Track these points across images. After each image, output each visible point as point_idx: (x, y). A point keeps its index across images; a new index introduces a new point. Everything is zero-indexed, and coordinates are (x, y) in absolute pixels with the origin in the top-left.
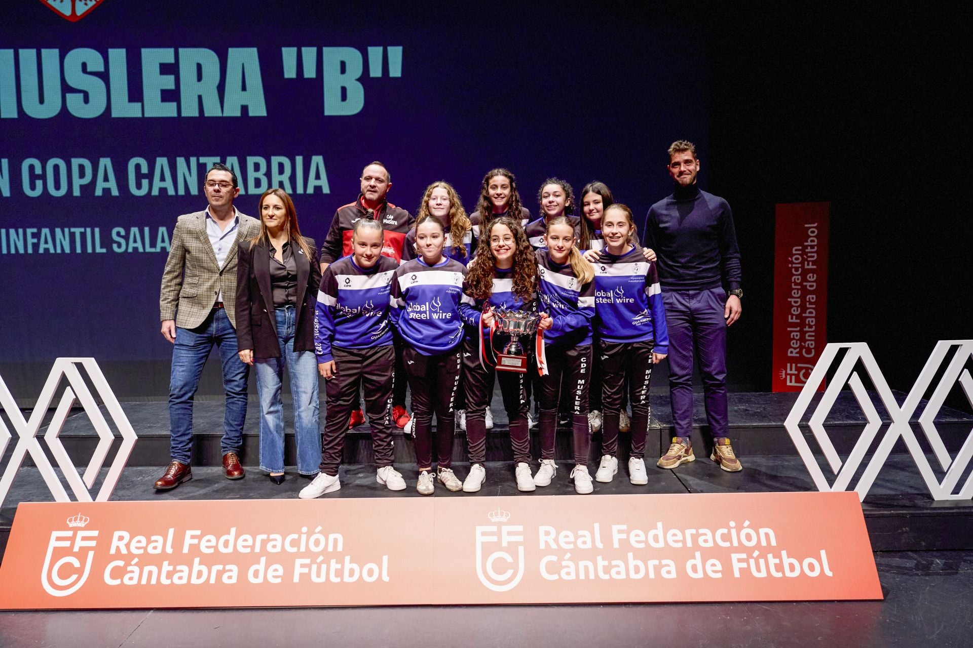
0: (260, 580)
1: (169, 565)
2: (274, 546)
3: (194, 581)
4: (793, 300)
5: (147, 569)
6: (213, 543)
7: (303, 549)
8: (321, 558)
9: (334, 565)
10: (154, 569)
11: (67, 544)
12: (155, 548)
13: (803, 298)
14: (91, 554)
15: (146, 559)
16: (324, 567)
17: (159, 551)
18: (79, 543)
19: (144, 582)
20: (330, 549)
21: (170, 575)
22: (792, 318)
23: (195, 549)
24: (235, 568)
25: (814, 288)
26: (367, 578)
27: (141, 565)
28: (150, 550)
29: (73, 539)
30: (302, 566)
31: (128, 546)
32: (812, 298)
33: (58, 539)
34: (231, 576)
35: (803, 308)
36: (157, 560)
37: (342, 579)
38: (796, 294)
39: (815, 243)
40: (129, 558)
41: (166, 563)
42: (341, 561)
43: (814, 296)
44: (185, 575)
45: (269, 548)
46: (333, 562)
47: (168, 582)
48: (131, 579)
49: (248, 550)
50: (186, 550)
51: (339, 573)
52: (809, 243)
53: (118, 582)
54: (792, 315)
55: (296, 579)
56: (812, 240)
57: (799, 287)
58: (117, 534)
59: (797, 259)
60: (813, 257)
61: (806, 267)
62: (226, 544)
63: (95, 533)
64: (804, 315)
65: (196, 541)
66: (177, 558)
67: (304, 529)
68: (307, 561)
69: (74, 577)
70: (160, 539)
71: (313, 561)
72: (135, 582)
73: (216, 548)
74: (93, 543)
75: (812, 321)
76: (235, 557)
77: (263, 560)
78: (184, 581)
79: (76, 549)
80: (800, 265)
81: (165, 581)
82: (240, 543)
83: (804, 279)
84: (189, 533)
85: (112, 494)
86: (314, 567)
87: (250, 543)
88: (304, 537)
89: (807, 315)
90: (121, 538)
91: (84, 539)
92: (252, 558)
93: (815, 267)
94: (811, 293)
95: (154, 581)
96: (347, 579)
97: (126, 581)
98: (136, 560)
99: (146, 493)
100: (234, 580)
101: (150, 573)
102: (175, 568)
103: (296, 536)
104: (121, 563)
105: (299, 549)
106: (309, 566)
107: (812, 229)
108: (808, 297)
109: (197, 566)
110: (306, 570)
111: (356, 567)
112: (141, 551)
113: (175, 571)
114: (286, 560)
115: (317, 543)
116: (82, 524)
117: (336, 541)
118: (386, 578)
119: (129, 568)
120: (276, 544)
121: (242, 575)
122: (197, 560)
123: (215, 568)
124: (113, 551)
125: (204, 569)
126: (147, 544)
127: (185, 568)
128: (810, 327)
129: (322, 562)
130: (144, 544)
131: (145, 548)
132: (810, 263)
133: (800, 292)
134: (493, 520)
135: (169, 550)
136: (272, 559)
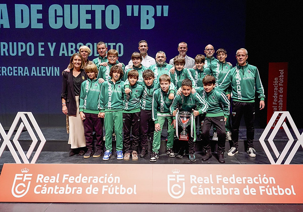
0: (90, 193)
1: (57, 187)
2: (95, 181)
3: (66, 193)
4: (275, 97)
5: (49, 188)
6: (73, 179)
7: (105, 182)
8: (112, 185)
9: (117, 188)
10: (52, 188)
11: (21, 179)
12: (52, 181)
13: (278, 96)
14: (30, 182)
15: (49, 185)
16: (113, 188)
17: (54, 182)
18: (25, 179)
19: (48, 193)
20: (115, 182)
21: (58, 190)
22: (274, 103)
23: (67, 181)
24: (81, 188)
25: (282, 92)
26: (128, 193)
27: (47, 187)
28: (51, 181)
29: (23, 177)
30: (105, 188)
31: (43, 180)
32: (281, 96)
33: (18, 177)
34: (80, 191)
35: (278, 100)
36: (53, 185)
37: (119, 193)
38: (276, 94)
39: (283, 77)
40: (43, 184)
41: (56, 186)
42: (119, 186)
43: (282, 95)
44: (63, 191)
45: (93, 181)
46: (116, 187)
47: (57, 193)
48: (44, 192)
49: (86, 182)
50: (63, 182)
51: (118, 191)
52: (281, 77)
53: (39, 193)
54: (274, 102)
55: (103, 193)
56: (282, 76)
57: (277, 92)
58: (39, 175)
59: (276, 82)
60: (282, 81)
61: (279, 85)
62: (78, 180)
63: (31, 175)
64: (278, 102)
65: (67, 178)
66: (61, 184)
67: (106, 175)
68: (107, 186)
69: (23, 191)
70: (54, 177)
71: (109, 187)
72: (45, 193)
73: (74, 181)
74: (30, 179)
75: (281, 104)
76: (81, 185)
77: (91, 186)
78: (63, 193)
79: (24, 181)
80: (277, 84)
81: (56, 193)
82: (83, 179)
83: (279, 89)
84: (65, 176)
85: (36, 161)
86: (109, 188)
87: (86, 179)
88: (106, 178)
89: (280, 102)
90: (40, 177)
91: (27, 177)
92: (87, 185)
93: (283, 85)
94: (281, 94)
95: (52, 193)
96: (121, 193)
97: (42, 192)
98: (46, 185)
99: (48, 161)
100: (81, 193)
101: (51, 189)
102: (59, 188)
103: (103, 177)
104: (40, 186)
105: (104, 182)
106: (108, 188)
107: (282, 72)
108: (280, 96)
109: (67, 188)
110: (106, 190)
111: (124, 189)
112: (48, 182)
113: (59, 189)
114: (99, 185)
115: (111, 180)
116: (27, 172)
117: (117, 179)
118: (135, 193)
119: (43, 188)
120: (96, 180)
121: (84, 191)
122: (67, 185)
123: (74, 188)
124: (37, 182)
125: (70, 188)
126: (50, 179)
127: (63, 188)
128: (281, 106)
129: (112, 187)
130: (48, 179)
131: (49, 181)
132: (281, 84)
133: (277, 94)
134: (174, 173)
135: (57, 181)
136: (94, 185)
